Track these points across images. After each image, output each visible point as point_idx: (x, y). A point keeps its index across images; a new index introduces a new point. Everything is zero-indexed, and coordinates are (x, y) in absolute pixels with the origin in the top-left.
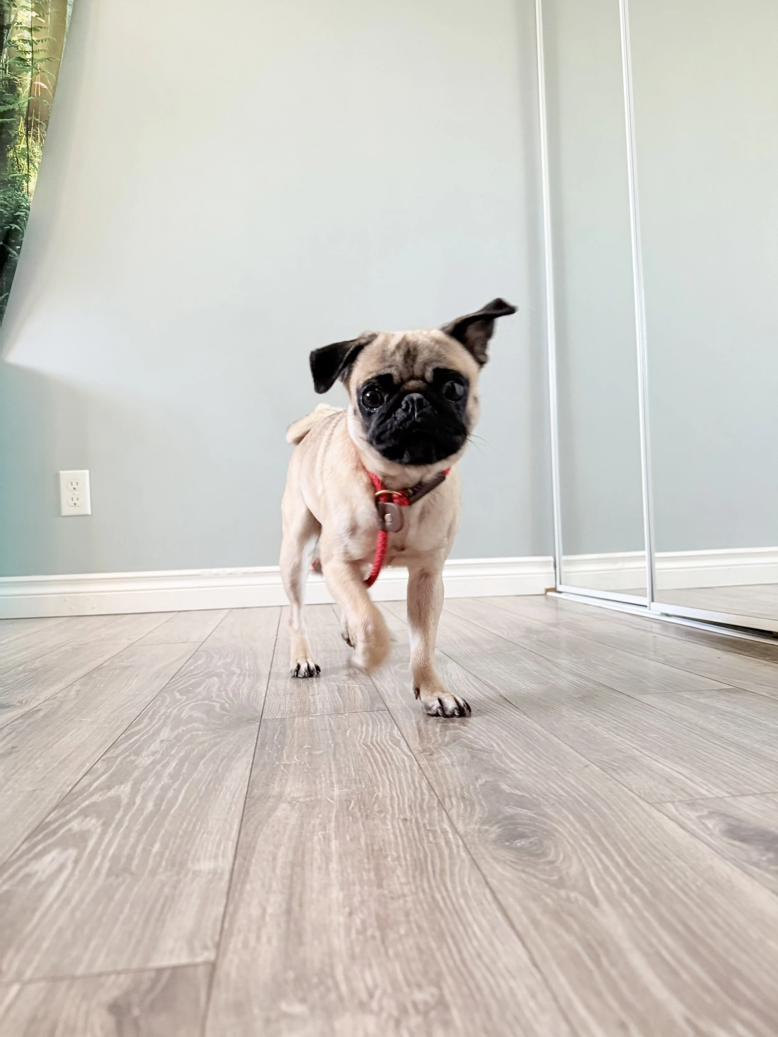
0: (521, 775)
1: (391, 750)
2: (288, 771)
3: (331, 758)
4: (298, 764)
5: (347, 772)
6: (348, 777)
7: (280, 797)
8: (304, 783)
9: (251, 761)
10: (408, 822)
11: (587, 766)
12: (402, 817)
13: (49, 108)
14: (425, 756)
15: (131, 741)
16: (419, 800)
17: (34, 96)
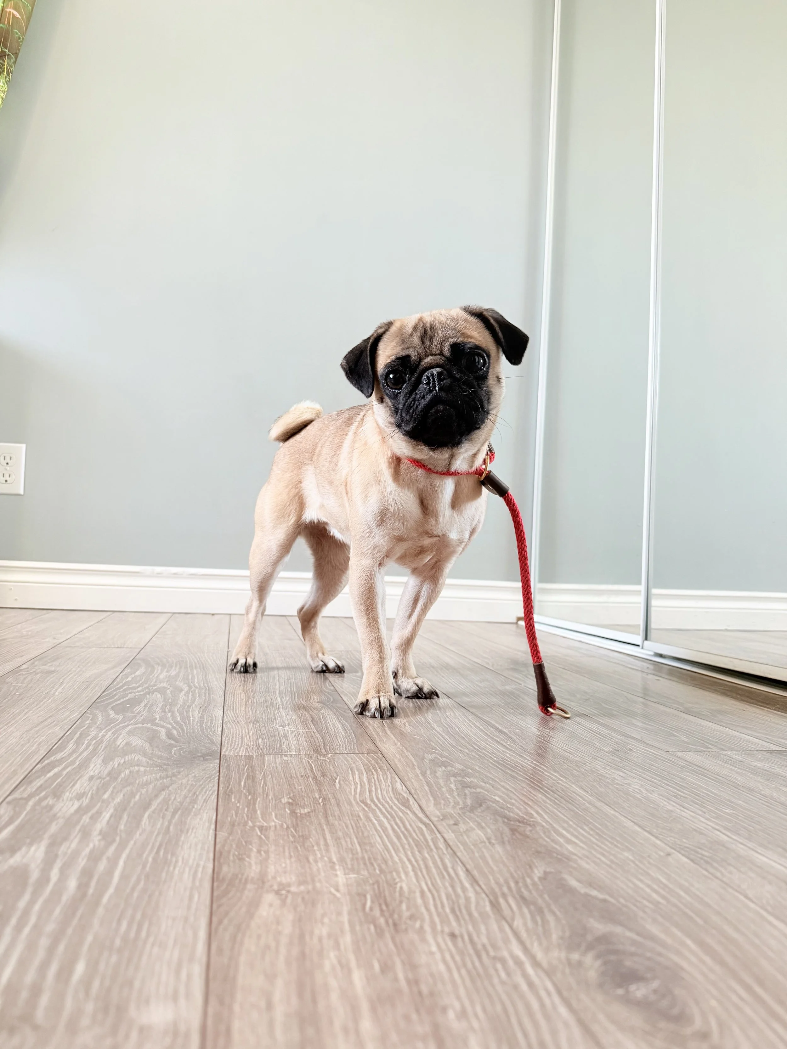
1: (401, 814)
2: (267, 838)
3: (323, 821)
4: (278, 827)
5: (350, 846)
6: (353, 854)
7: (262, 880)
8: (293, 860)
9: (214, 817)
10: (459, 940)
11: (669, 854)
12: (447, 930)
14: (449, 825)
15: (49, 775)
16: (462, 901)
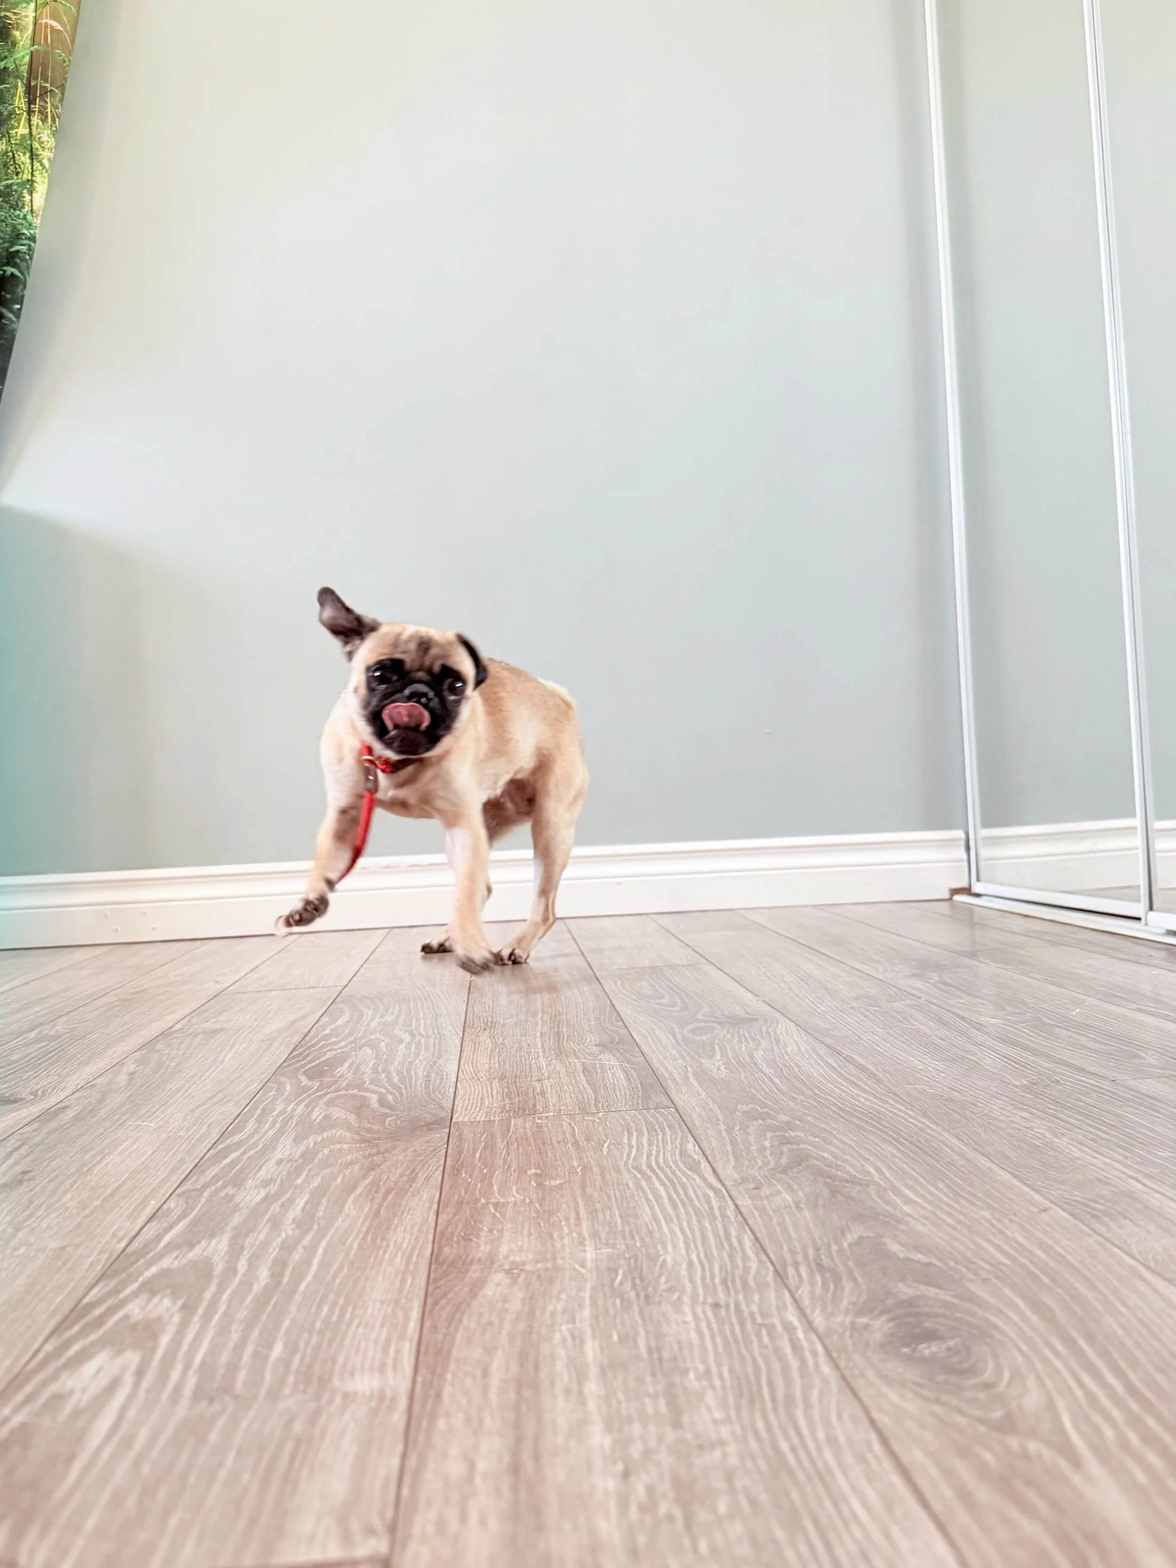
0: (924, 1225)
1: (685, 1180)
2: (503, 1216)
3: (578, 1193)
4: (519, 1202)
5: (608, 1218)
6: (610, 1227)
7: (490, 1262)
8: (532, 1237)
9: (437, 1196)
10: (723, 1311)
11: (1045, 1210)
12: (710, 1300)
13: (65, 65)
14: (747, 1190)
15: (225, 1162)
16: (739, 1271)
17: (40, 44)
